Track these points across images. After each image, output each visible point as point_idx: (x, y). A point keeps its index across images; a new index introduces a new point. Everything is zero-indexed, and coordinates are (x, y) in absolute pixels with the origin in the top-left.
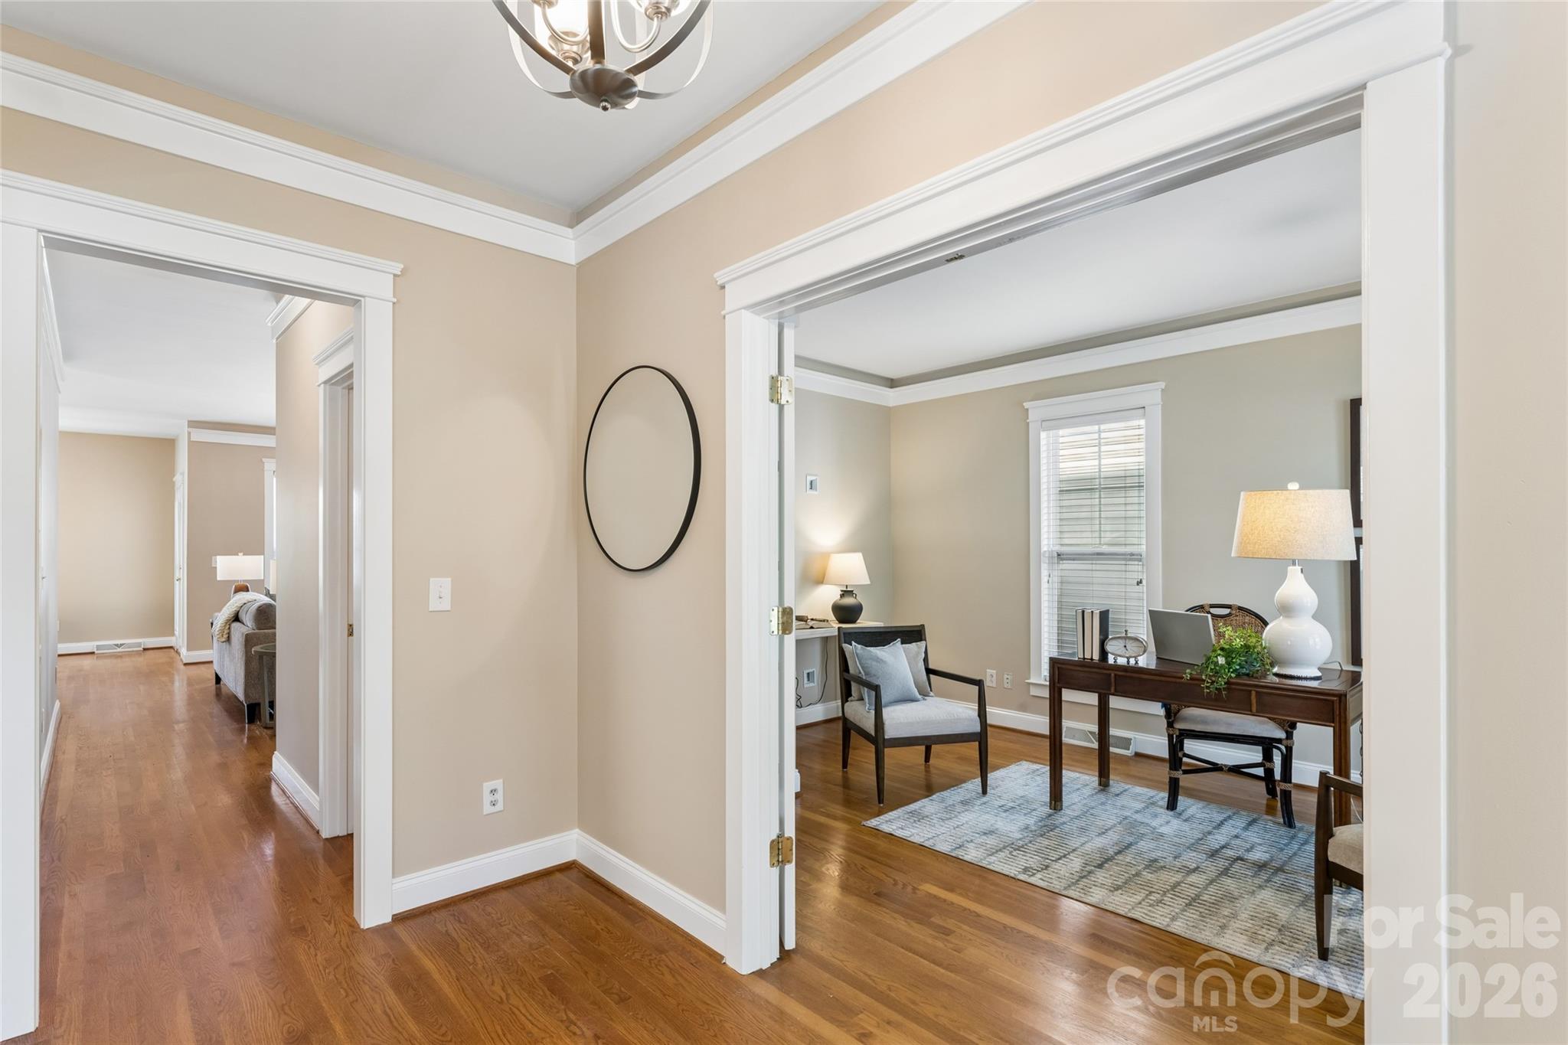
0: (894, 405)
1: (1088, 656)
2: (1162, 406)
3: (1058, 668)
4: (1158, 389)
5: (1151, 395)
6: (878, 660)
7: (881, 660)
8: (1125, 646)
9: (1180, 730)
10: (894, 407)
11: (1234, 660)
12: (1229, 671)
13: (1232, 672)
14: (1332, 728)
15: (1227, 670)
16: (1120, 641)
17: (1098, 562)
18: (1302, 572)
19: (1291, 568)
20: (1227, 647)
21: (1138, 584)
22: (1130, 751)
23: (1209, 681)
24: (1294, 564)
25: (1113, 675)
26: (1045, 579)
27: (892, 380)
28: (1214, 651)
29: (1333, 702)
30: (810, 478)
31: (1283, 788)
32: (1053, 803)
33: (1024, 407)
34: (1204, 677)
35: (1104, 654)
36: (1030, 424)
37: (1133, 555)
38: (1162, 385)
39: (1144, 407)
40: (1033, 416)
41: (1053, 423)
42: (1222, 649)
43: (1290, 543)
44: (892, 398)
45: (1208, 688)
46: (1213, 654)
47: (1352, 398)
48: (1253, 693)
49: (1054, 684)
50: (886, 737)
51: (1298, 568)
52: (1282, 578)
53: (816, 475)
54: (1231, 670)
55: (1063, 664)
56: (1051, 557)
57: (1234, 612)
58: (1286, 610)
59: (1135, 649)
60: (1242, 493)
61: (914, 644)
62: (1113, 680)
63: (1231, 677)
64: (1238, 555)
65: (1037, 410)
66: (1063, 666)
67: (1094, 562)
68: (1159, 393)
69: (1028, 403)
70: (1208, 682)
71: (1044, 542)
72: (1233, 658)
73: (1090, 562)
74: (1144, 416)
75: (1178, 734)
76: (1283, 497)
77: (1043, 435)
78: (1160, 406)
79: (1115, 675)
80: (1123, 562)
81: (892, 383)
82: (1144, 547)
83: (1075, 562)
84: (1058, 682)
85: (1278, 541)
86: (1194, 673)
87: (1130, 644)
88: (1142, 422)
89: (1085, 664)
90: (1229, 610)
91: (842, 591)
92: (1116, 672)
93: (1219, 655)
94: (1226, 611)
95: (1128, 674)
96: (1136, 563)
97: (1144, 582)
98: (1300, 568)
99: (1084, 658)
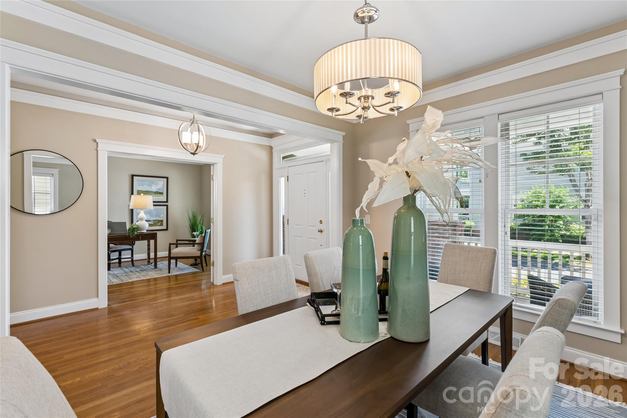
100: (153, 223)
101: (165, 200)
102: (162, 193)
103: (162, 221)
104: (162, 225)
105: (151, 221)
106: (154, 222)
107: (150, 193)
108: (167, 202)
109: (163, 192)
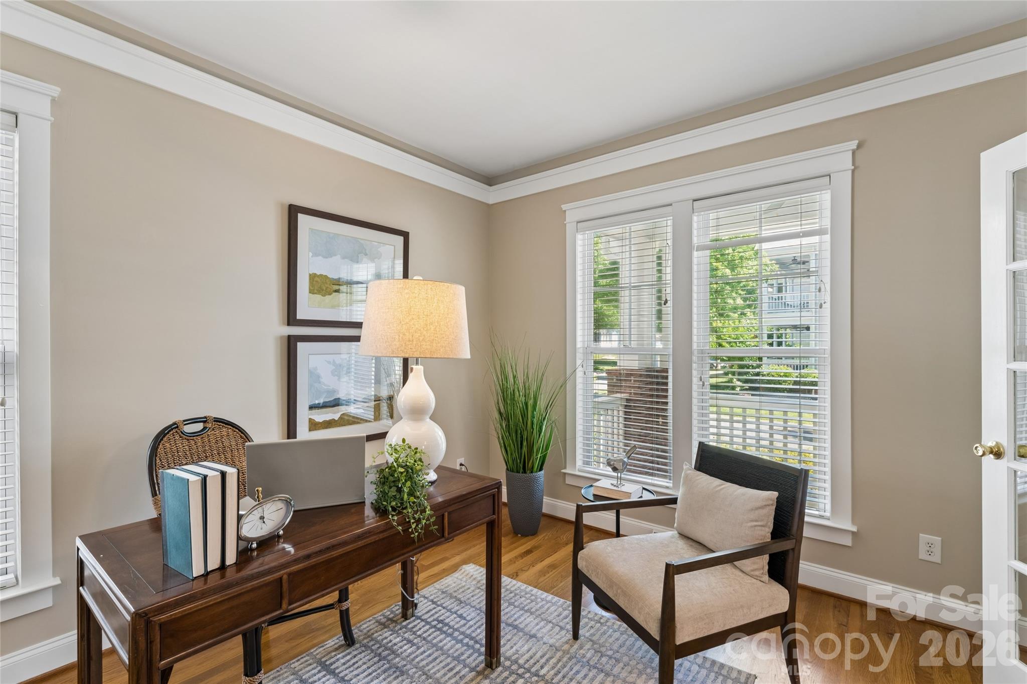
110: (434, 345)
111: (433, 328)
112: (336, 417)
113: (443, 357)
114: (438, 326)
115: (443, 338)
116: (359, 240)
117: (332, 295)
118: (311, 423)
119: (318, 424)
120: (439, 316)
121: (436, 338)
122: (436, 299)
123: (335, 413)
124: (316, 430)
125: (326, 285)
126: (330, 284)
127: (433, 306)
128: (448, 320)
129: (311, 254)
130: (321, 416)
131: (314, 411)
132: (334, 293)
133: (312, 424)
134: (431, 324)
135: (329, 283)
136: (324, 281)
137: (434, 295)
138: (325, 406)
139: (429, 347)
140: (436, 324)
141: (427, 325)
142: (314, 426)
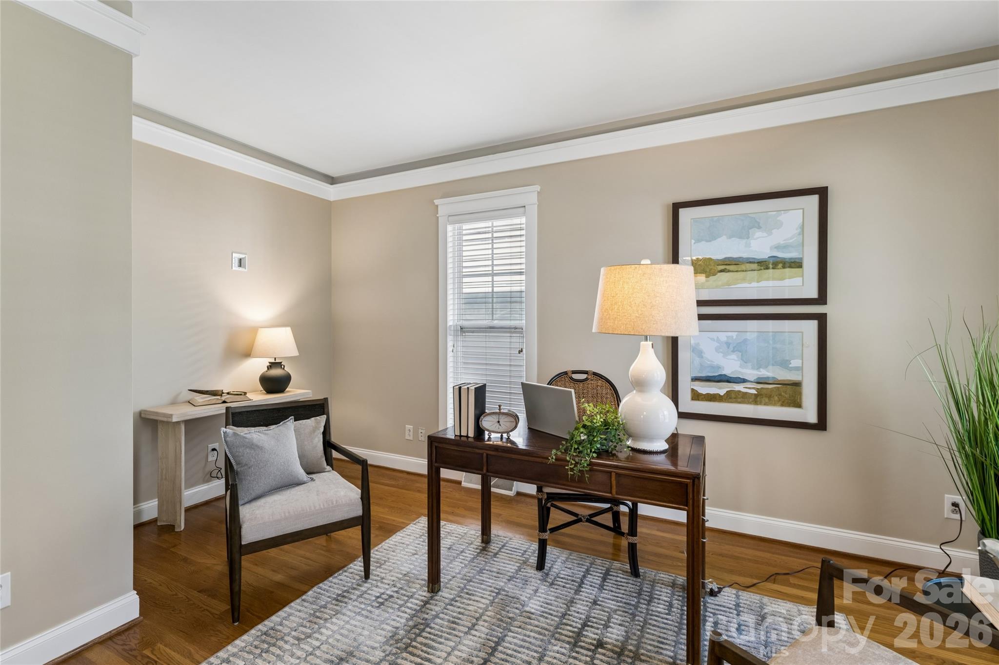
0: (334, 200)
1: (464, 433)
2: (538, 205)
3: (436, 447)
4: (535, 191)
5: (530, 196)
6: (253, 446)
7: (258, 446)
8: (499, 422)
9: (547, 493)
10: (333, 201)
11: (595, 439)
12: (591, 451)
13: (594, 452)
14: (686, 512)
15: (589, 451)
16: (494, 416)
17: (490, 334)
18: (653, 347)
19: (643, 343)
20: (589, 424)
21: (519, 353)
22: (512, 492)
23: (573, 462)
24: (646, 340)
25: (485, 455)
26: (450, 349)
27: (333, 178)
28: (577, 429)
29: (687, 485)
30: (237, 256)
31: (630, 541)
32: (431, 585)
33: (434, 203)
34: (568, 458)
35: (479, 431)
36: (439, 218)
37: (517, 329)
38: (538, 188)
39: (525, 206)
40: (442, 211)
41: (459, 218)
42: (584, 426)
43: (647, 319)
44: (332, 193)
45: (572, 470)
46: (576, 433)
47: (675, 202)
48: (613, 475)
49: (432, 463)
50: (243, 543)
51: (650, 343)
52: (634, 353)
53: (245, 254)
54: (593, 450)
55: (440, 443)
56: (455, 331)
57: (590, 377)
58: (640, 385)
59: (508, 424)
60: (602, 269)
61: (313, 419)
62: (485, 459)
63: (593, 458)
64: (599, 331)
65: (445, 206)
66: (440, 445)
67: (487, 334)
68: (535, 195)
69: (437, 200)
70: (572, 464)
71: (450, 318)
72: (594, 437)
73: (484, 334)
74: (524, 214)
75: (546, 497)
76: (640, 272)
77: (450, 228)
78: (536, 206)
79: (487, 455)
80: (509, 335)
81: (332, 180)
82: (524, 322)
83: (474, 334)
84: (436, 462)
85: (636, 317)
86: (559, 453)
87: (503, 419)
88: (523, 220)
89: (460, 441)
90: (587, 375)
91: (270, 363)
92: (489, 452)
93: (582, 433)
94: (584, 376)
95: (500, 454)
96: (518, 335)
97: (524, 350)
98: (651, 343)
99: (461, 436)
100: (754, 392)
101: (814, 294)
102: (796, 264)
103: (797, 385)
104: (797, 403)
105: (744, 381)
106: (760, 386)
107: (743, 267)
108: (822, 298)
109: (801, 259)
110: (616, 322)
111: (616, 307)
112: (722, 392)
113: (622, 333)
114: (621, 306)
115: (625, 316)
116: (749, 215)
117: (717, 276)
118: (693, 392)
119: (701, 395)
120: (623, 296)
121: (619, 317)
122: (622, 281)
123: (720, 388)
124: (699, 400)
125: (710, 267)
126: (714, 266)
127: (618, 287)
128: (632, 300)
129: (693, 241)
130: (704, 389)
131: (697, 383)
132: (719, 274)
133: (695, 394)
134: (616, 304)
135: (713, 264)
136: (708, 263)
137: (620, 278)
138: (708, 379)
139: (612, 324)
140: (620, 304)
141: (612, 305)
142: (696, 396)
